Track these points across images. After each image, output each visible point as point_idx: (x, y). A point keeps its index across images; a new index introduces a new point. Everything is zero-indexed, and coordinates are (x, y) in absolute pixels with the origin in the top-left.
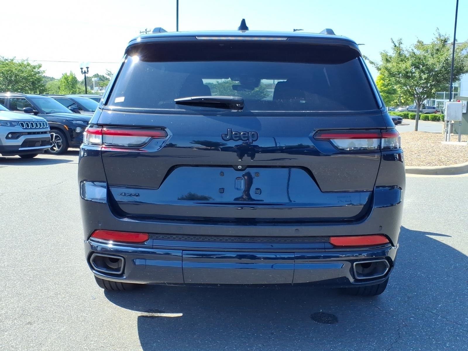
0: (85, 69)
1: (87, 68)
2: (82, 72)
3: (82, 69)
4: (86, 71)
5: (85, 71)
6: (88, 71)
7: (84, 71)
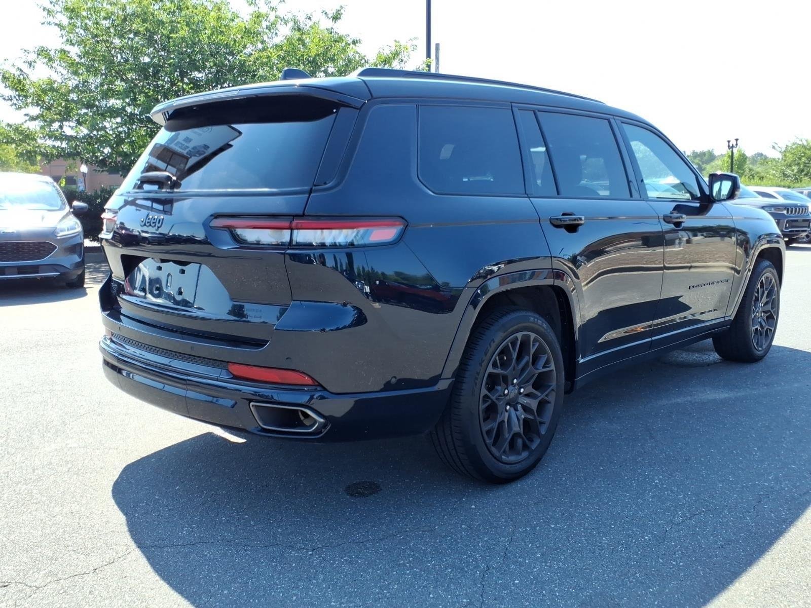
0: (733, 142)
1: (737, 140)
2: (729, 146)
3: (729, 142)
4: (735, 145)
5: (733, 145)
6: (737, 144)
7: (731, 145)
